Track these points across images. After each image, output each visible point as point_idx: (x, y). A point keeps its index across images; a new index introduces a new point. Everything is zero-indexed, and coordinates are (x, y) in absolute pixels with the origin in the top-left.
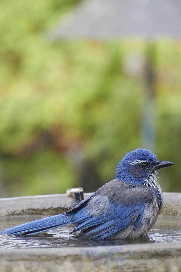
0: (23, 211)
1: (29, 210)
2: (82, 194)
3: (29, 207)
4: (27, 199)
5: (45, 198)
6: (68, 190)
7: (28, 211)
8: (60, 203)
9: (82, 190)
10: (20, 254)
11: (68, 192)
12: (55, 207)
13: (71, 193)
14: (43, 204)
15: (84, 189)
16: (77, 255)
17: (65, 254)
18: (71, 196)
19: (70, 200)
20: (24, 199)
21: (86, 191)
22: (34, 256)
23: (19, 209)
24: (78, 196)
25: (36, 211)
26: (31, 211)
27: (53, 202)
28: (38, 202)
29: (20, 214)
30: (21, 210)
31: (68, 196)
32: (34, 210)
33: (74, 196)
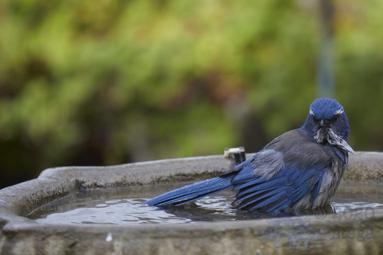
0: (171, 177)
1: (178, 175)
2: (243, 154)
3: (178, 172)
4: (176, 162)
5: (197, 160)
6: (227, 150)
7: (177, 177)
8: (217, 166)
9: (243, 150)
10: (167, 230)
11: (226, 153)
12: (210, 171)
13: (230, 154)
14: (195, 167)
15: (245, 149)
16: (237, 230)
17: (223, 229)
18: (229, 157)
19: (229, 162)
20: (172, 162)
21: (248, 150)
22: (185, 231)
23: (166, 174)
24: (238, 158)
25: (187, 176)
26: (180, 177)
27: (208, 165)
28: (189, 166)
29: (167, 180)
30: (168, 175)
31: (226, 157)
32: (184, 175)
33: (234, 157)
